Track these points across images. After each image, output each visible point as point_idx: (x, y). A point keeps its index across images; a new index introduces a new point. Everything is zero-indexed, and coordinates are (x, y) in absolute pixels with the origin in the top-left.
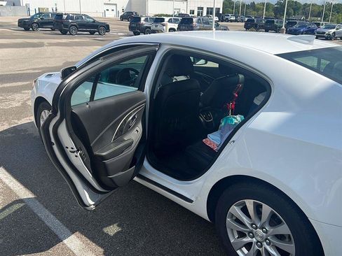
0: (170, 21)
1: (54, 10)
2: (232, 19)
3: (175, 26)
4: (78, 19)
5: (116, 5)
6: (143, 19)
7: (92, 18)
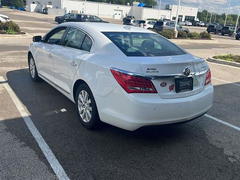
0: (149, 23)
1: (82, 12)
2: (202, 24)
3: (152, 26)
4: (91, 18)
5: (122, 11)
6: (132, 21)
7: (99, 18)
